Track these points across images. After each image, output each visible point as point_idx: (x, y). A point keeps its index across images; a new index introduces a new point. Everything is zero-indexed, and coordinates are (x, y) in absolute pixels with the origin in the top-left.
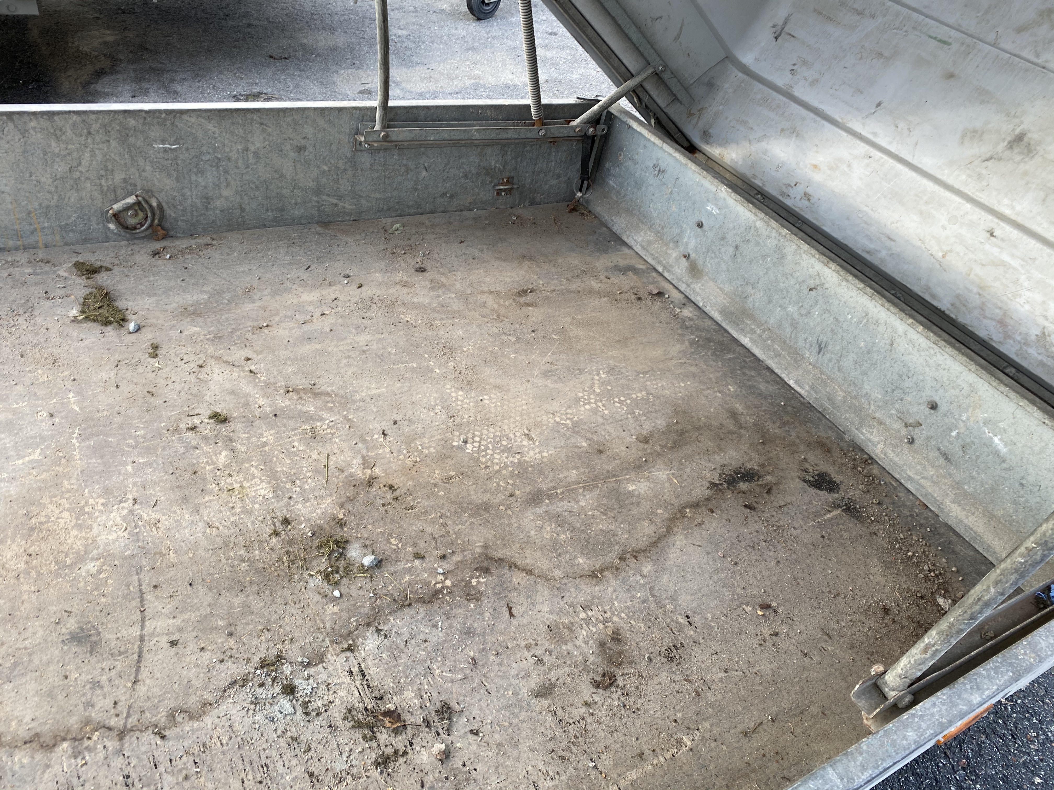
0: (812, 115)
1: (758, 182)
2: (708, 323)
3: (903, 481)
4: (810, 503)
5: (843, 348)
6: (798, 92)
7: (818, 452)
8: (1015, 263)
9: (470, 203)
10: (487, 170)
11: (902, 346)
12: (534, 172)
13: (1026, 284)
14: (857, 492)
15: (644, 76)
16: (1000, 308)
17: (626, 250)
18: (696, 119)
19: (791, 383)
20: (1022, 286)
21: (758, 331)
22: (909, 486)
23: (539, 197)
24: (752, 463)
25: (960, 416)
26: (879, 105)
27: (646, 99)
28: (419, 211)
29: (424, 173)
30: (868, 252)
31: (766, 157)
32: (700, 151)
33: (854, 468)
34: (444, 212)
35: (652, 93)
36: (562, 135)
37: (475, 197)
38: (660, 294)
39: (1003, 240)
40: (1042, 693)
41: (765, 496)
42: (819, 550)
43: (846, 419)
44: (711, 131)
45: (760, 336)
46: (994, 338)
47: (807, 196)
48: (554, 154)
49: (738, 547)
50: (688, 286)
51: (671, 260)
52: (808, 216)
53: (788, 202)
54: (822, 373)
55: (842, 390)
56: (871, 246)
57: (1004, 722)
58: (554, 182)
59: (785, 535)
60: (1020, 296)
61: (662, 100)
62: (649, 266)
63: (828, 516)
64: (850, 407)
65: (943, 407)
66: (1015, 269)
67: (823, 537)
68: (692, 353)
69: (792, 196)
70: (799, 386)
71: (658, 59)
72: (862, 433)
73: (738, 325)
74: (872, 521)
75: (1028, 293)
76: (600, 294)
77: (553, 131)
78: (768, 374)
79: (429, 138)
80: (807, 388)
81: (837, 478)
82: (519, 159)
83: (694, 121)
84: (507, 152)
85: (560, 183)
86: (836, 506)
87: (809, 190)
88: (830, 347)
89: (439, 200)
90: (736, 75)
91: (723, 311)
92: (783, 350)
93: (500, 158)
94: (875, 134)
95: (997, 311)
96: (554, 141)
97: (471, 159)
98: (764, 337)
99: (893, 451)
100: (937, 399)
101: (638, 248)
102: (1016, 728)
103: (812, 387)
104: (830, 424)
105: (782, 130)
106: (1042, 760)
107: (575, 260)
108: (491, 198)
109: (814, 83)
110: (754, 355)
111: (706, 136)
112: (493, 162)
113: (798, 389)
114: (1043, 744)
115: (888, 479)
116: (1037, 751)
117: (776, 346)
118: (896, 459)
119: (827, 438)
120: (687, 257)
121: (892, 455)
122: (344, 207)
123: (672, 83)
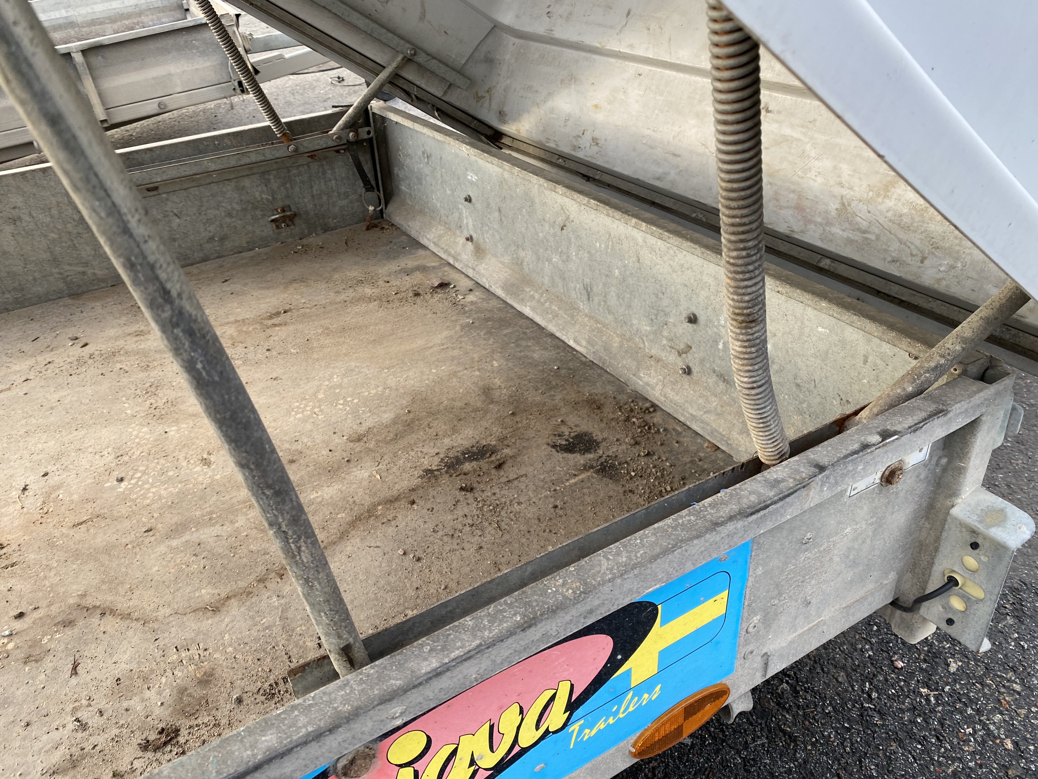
0: (583, 54)
1: (552, 145)
2: (494, 303)
3: (688, 423)
4: (552, 470)
5: (604, 284)
6: (559, 34)
7: (584, 412)
8: (795, 134)
9: (248, 243)
10: (253, 204)
11: (647, 257)
12: (313, 196)
13: (813, 154)
14: (624, 447)
15: (394, 65)
16: (794, 191)
17: (421, 252)
18: (488, 101)
19: (571, 343)
20: (809, 157)
21: (537, 296)
22: (695, 427)
23: (332, 222)
24: (489, 439)
25: (719, 322)
26: (629, 13)
27: (414, 91)
28: (188, 262)
29: (178, 220)
30: (658, 179)
31: (554, 116)
32: (506, 135)
33: (627, 419)
34: (218, 257)
35: (418, 83)
36: (319, 147)
37: (251, 235)
38: (443, 285)
39: (779, 112)
40: (981, 671)
41: (493, 472)
42: (543, 525)
43: (623, 366)
44: (505, 109)
45: (539, 301)
46: (795, 228)
47: (595, 141)
48: (329, 172)
49: (432, 538)
50: (474, 269)
51: (459, 248)
52: (600, 162)
53: (580, 155)
54: (597, 322)
55: (617, 334)
56: (660, 171)
57: (925, 720)
58: (344, 202)
59: (503, 513)
60: (810, 169)
61: (436, 90)
62: (443, 262)
63: (573, 481)
64: (626, 352)
65: (702, 319)
66: (798, 140)
67: (556, 507)
68: (461, 336)
69: (582, 147)
70: (578, 344)
71: (402, 42)
72: (640, 378)
73: (519, 295)
74: (631, 478)
75: (817, 164)
76: (370, 299)
77: (305, 144)
78: (549, 340)
79: (154, 180)
80: (584, 343)
81: (598, 435)
82: (288, 185)
83: (486, 104)
84: (269, 180)
85: (351, 202)
86: (586, 467)
87: (597, 134)
88: (595, 289)
89: (208, 246)
90: (512, 41)
91: (507, 287)
92: (559, 308)
93: (265, 188)
94: (631, 46)
95: (792, 196)
96: (313, 155)
97: (228, 196)
98: (542, 300)
99: (672, 389)
100: (694, 309)
101: (432, 247)
102: (942, 725)
103: (590, 342)
104: (612, 379)
105: (562, 81)
106: (981, 766)
107: (355, 273)
108: (271, 233)
109: (569, 17)
110: (538, 325)
111: (502, 115)
112: (257, 194)
113: (578, 348)
114: (984, 742)
115: (671, 425)
116: (973, 753)
117: (554, 307)
118: (677, 398)
119: (602, 394)
120: (470, 239)
121: (671, 395)
122: (95, 274)
123: (433, 65)
